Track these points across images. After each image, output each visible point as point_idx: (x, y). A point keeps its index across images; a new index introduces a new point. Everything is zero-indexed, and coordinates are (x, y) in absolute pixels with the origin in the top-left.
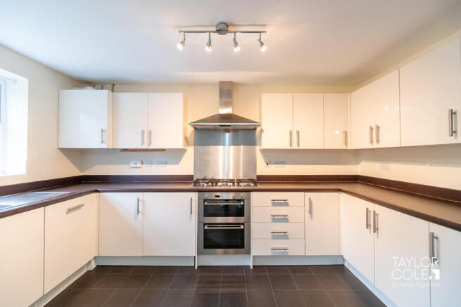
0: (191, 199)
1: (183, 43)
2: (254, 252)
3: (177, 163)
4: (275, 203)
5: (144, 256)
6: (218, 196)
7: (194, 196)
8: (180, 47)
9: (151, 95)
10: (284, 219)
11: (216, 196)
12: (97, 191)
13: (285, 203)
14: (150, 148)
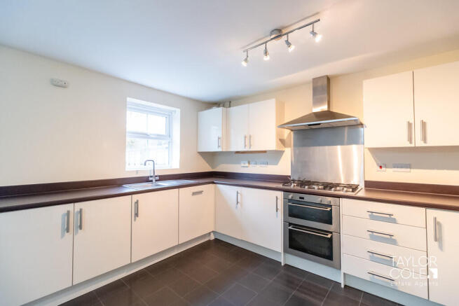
0: (277, 198)
1: (246, 60)
2: (344, 269)
3: (277, 164)
4: (373, 216)
5: (242, 240)
6: (303, 198)
7: (280, 194)
8: (244, 64)
9: (251, 105)
10: (390, 239)
11: (300, 198)
12: (213, 183)
13: (390, 219)
14: (251, 150)
